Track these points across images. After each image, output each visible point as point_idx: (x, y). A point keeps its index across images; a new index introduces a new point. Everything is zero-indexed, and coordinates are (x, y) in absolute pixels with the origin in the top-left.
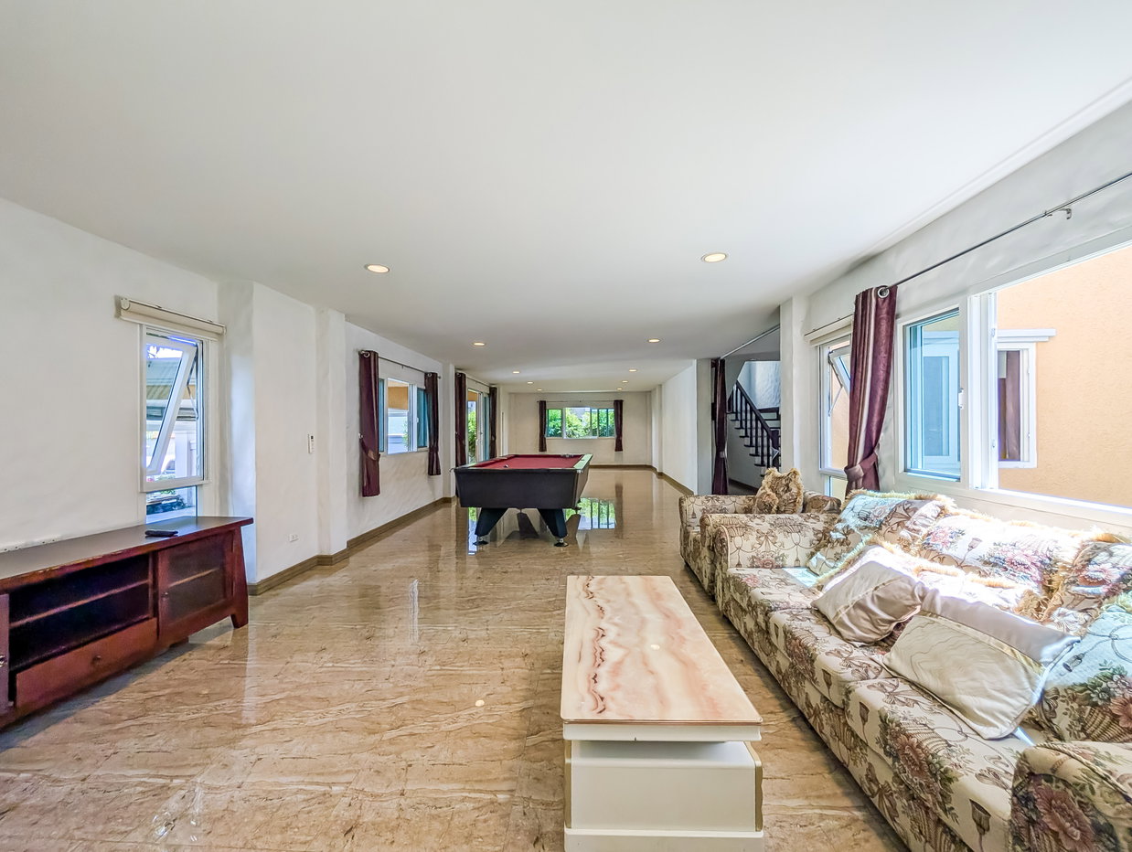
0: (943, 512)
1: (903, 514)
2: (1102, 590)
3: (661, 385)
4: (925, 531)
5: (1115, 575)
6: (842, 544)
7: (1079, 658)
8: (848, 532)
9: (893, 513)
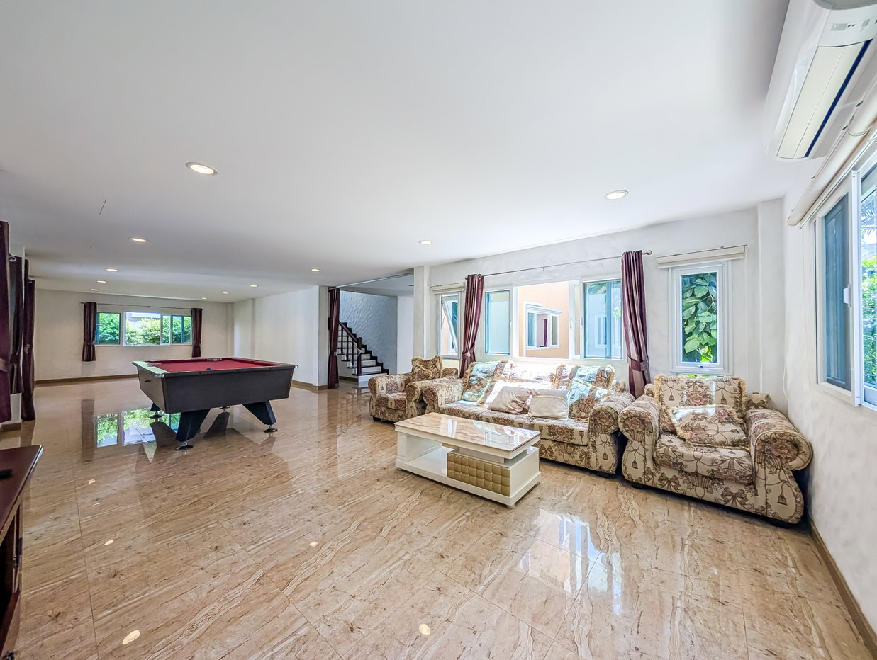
0: (512, 366)
1: (499, 369)
2: (567, 379)
3: (254, 300)
4: (509, 374)
5: (568, 374)
6: (478, 385)
7: (573, 395)
8: (480, 379)
9: (496, 369)
